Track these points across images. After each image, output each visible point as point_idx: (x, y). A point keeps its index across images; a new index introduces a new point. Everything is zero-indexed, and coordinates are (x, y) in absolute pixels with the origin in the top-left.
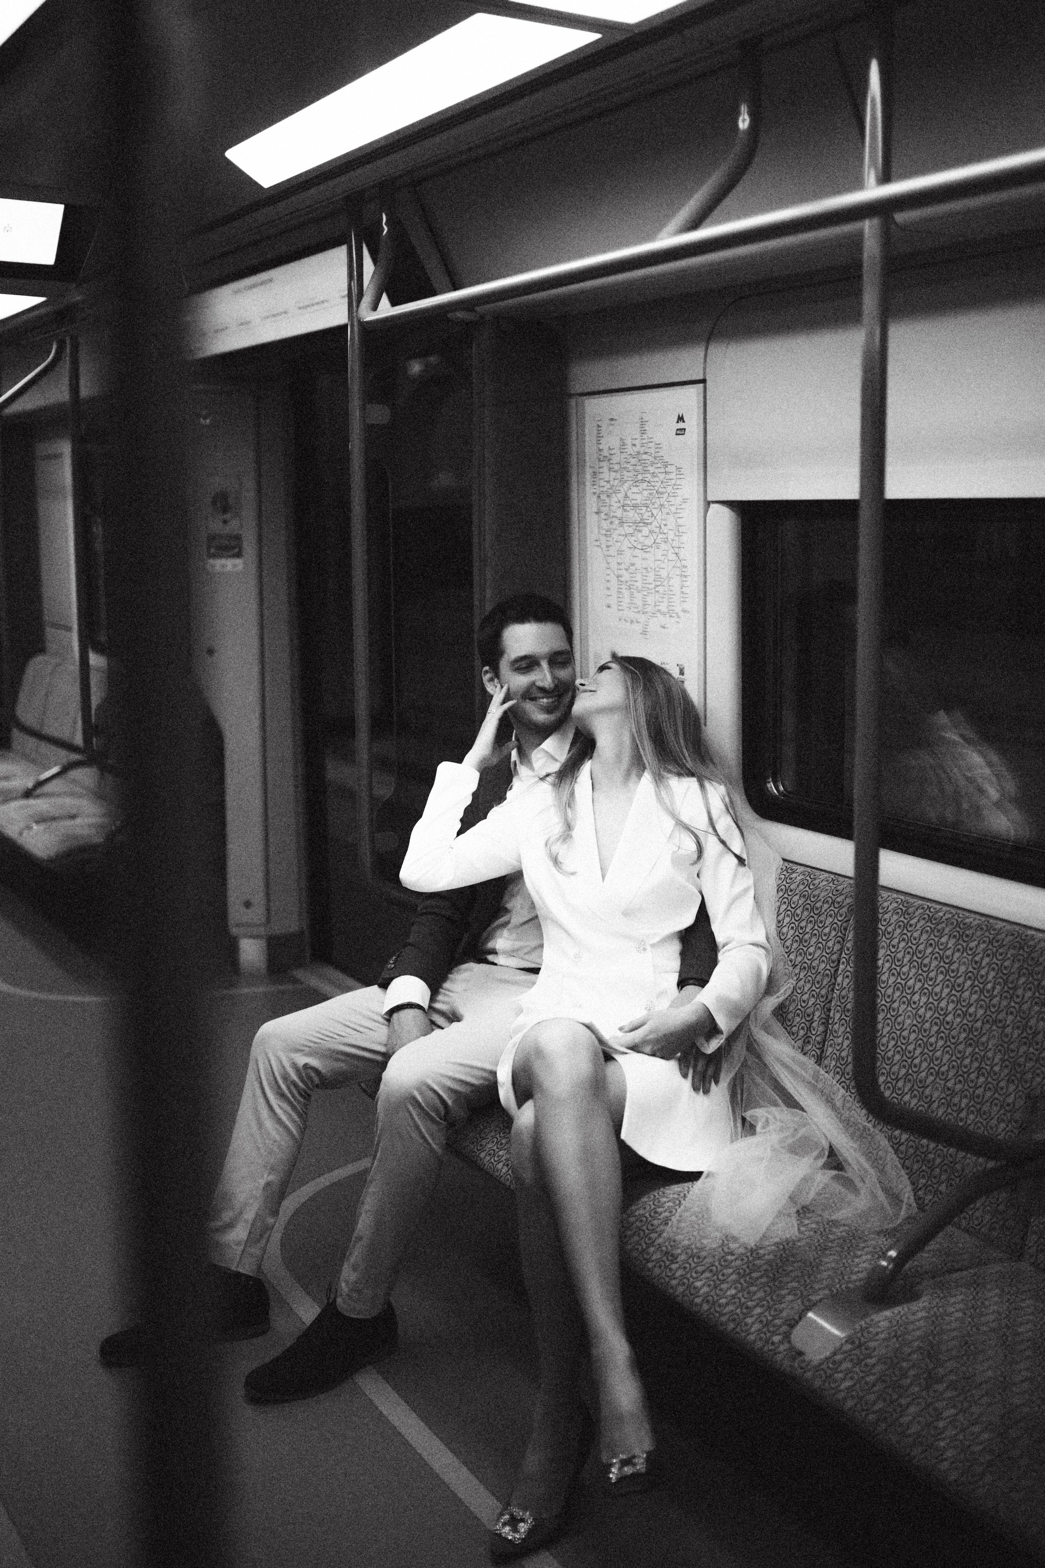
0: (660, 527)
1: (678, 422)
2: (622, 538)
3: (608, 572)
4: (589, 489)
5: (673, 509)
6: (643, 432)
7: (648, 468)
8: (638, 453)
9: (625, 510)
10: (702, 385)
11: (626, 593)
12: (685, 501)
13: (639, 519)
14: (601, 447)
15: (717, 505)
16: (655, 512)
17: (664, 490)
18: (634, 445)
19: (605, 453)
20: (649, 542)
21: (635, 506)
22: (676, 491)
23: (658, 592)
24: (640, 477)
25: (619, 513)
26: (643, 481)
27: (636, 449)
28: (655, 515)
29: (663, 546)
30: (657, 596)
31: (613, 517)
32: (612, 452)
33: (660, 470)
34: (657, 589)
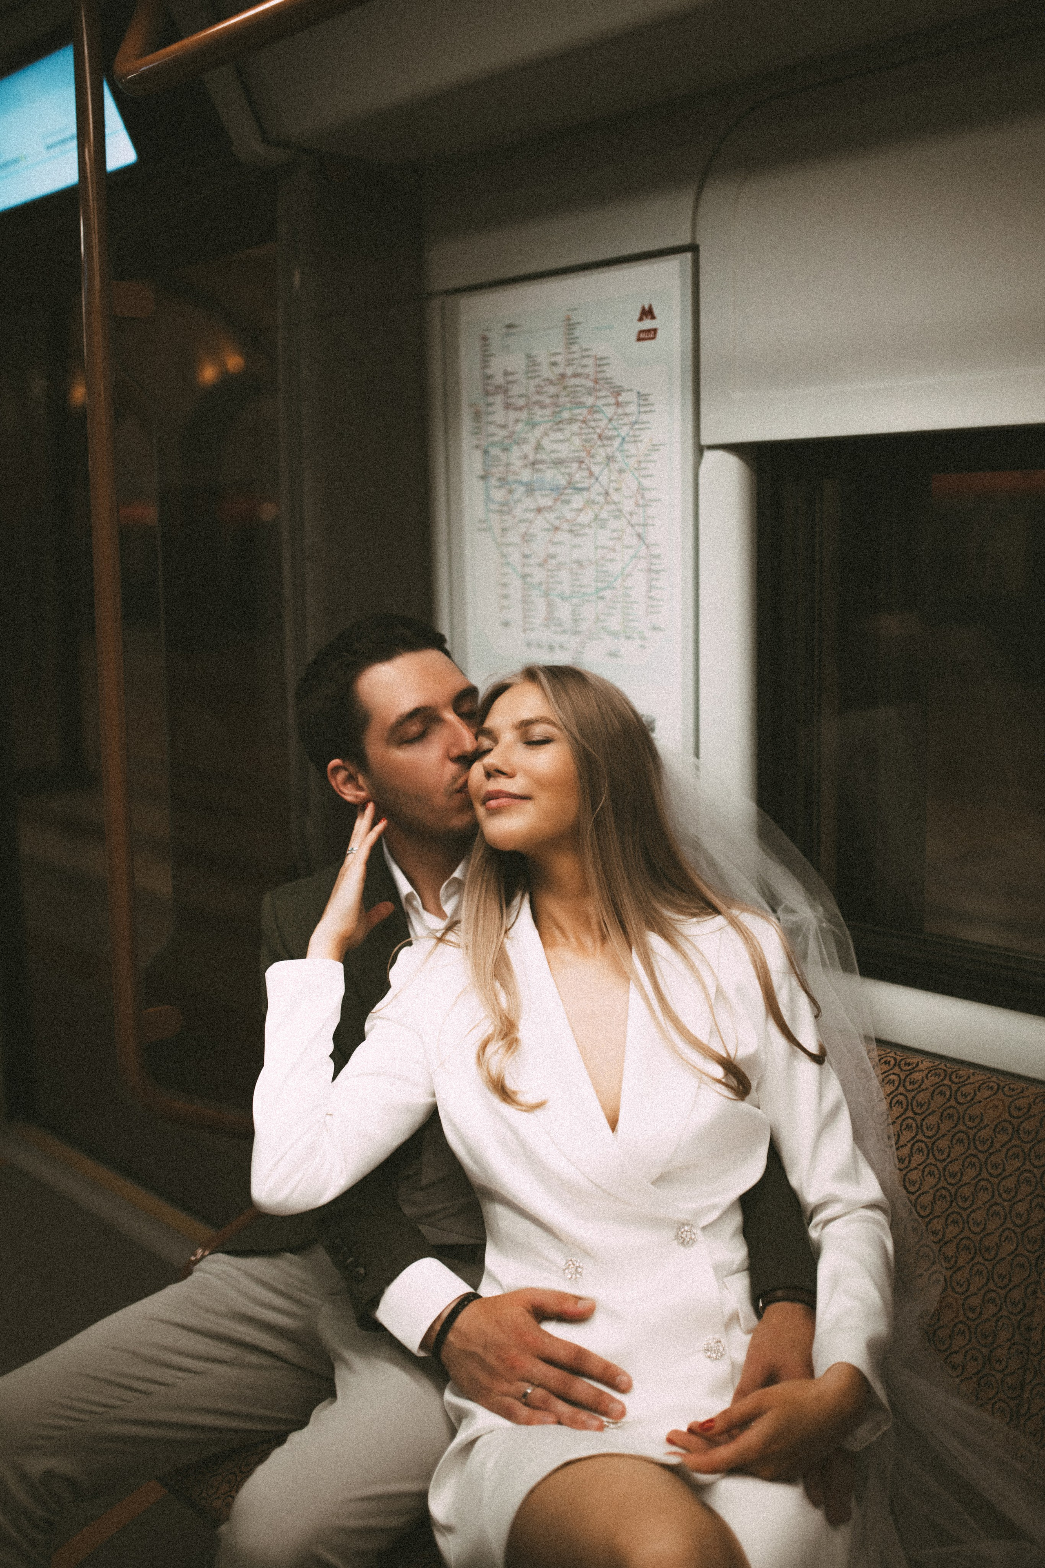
0: (607, 493)
1: (641, 319)
2: (531, 516)
3: (506, 570)
4: (467, 441)
5: (632, 462)
6: (571, 341)
7: (583, 400)
8: (563, 376)
9: (538, 470)
10: (689, 255)
11: (540, 604)
12: (655, 448)
13: (563, 482)
14: (489, 372)
15: (720, 453)
16: (596, 469)
17: (615, 433)
18: (554, 364)
19: (499, 380)
20: (585, 518)
21: (558, 463)
22: (638, 433)
23: (602, 598)
24: (566, 415)
25: (526, 475)
26: (571, 421)
27: (559, 370)
28: (596, 474)
29: (613, 524)
30: (601, 605)
31: (516, 481)
32: (510, 378)
33: (604, 401)
34: (601, 594)
